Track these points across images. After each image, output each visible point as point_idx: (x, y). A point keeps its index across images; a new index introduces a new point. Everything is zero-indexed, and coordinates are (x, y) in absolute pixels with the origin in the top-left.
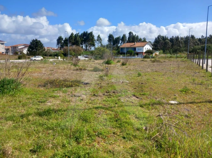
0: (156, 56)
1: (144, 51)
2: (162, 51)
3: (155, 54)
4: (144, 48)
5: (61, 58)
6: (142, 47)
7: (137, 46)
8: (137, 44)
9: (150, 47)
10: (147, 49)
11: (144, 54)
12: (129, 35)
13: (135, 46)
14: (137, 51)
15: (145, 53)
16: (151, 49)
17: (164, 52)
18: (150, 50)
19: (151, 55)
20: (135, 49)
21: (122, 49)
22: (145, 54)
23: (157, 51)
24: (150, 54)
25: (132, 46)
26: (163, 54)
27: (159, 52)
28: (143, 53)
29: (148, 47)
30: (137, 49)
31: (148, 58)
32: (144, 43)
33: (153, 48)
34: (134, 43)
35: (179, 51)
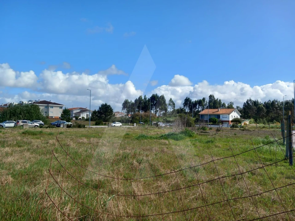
0: (245, 126)
1: (231, 119)
2: (252, 120)
3: (245, 123)
4: (230, 115)
5: (136, 125)
6: (228, 115)
7: (221, 113)
8: (221, 111)
9: (238, 115)
10: (234, 117)
11: (230, 123)
12: (210, 99)
13: (218, 113)
14: (222, 118)
15: (232, 121)
16: (239, 117)
17: (256, 121)
18: (237, 118)
19: (239, 125)
20: (218, 116)
21: (202, 116)
22: (232, 123)
23: (247, 119)
24: (238, 123)
25: (215, 113)
26: (255, 123)
27: (249, 120)
28: (229, 121)
29: (234, 115)
30: (221, 116)
31: (237, 127)
32: (230, 110)
33: (241, 116)
34: (217, 110)
35: (276, 120)
